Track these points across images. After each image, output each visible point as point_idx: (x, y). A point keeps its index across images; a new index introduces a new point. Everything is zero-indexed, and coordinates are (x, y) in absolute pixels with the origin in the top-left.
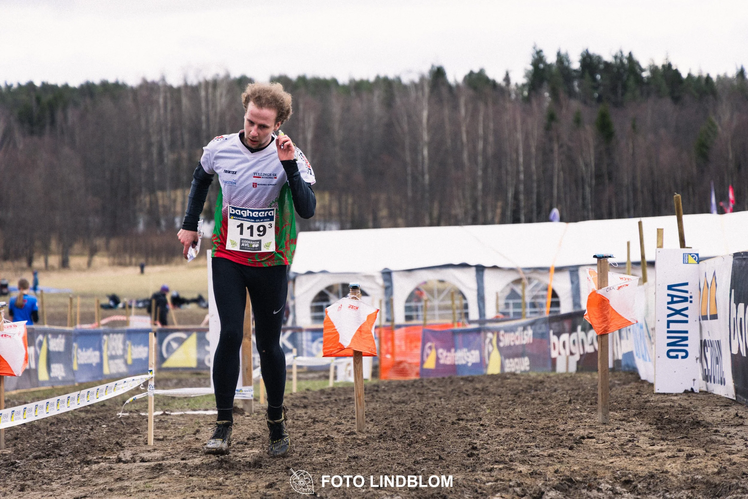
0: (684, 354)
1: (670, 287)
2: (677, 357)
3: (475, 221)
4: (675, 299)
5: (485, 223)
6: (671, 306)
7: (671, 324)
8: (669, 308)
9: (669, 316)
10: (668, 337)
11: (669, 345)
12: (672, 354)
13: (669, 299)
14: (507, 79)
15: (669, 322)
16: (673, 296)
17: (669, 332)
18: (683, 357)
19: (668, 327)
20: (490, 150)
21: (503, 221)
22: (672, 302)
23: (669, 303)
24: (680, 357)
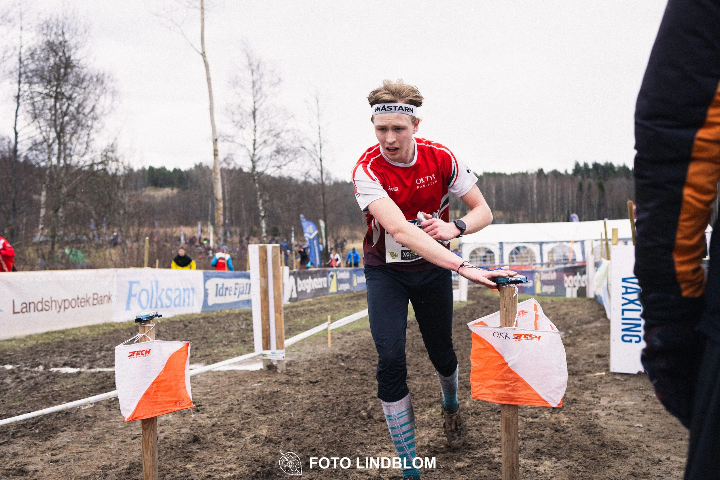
1: (624, 280)
2: (631, 341)
3: (553, 221)
4: (629, 290)
5: (557, 221)
6: (625, 296)
7: (625, 312)
8: (623, 298)
9: (623, 305)
10: (623, 324)
11: (623, 330)
12: (626, 338)
13: (624, 290)
14: (566, 172)
15: (623, 310)
16: (627, 288)
18: (636, 342)
19: (623, 314)
20: (559, 197)
21: (564, 221)
22: (627, 293)
23: (623, 294)
24: (634, 341)
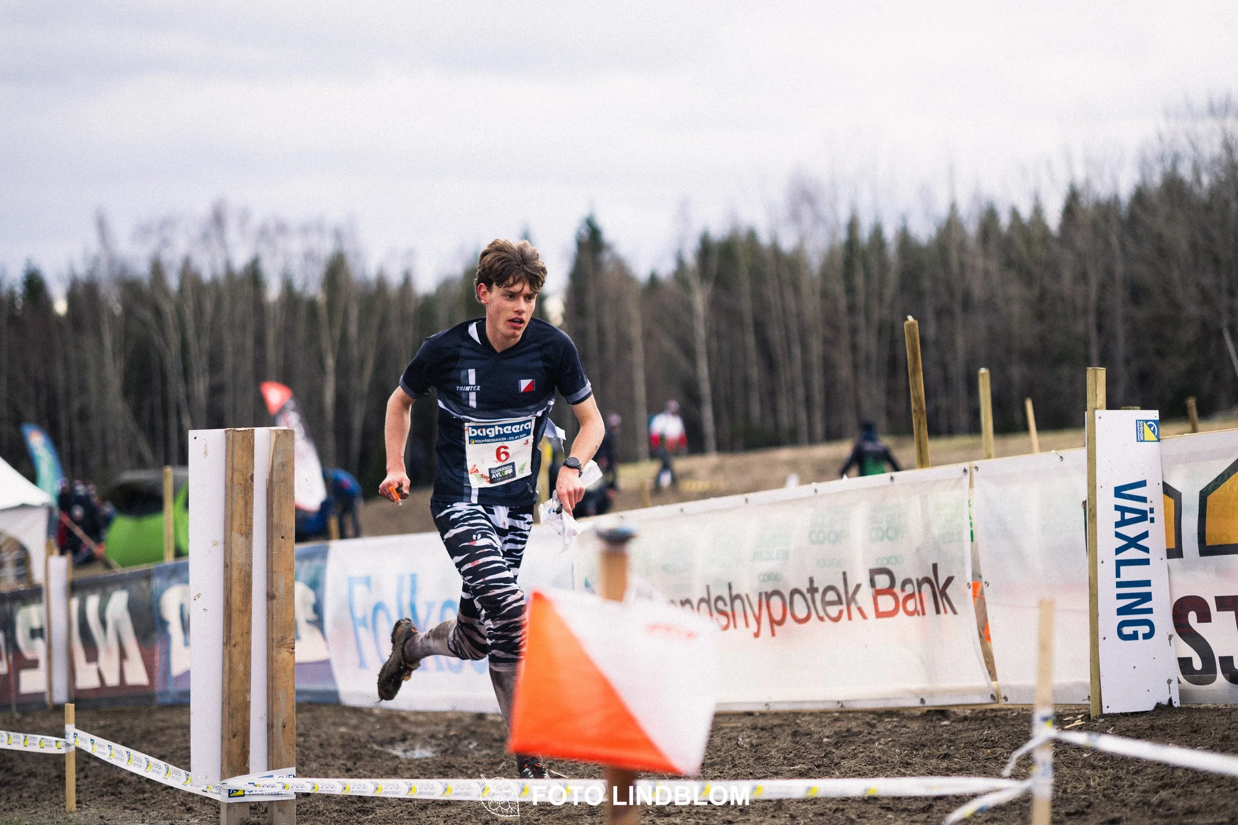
0: (1146, 629)
1: (1118, 492)
2: (1135, 636)
4: (1128, 516)
6: (1122, 530)
8: (1117, 535)
9: (1118, 551)
10: (1118, 597)
11: (1120, 611)
12: (1127, 630)
13: (1117, 516)
15: (1120, 564)
16: (1123, 510)
17: (1120, 585)
18: (1146, 636)
19: (1118, 575)
22: (1123, 522)
23: (1117, 525)
24: (1140, 636)
